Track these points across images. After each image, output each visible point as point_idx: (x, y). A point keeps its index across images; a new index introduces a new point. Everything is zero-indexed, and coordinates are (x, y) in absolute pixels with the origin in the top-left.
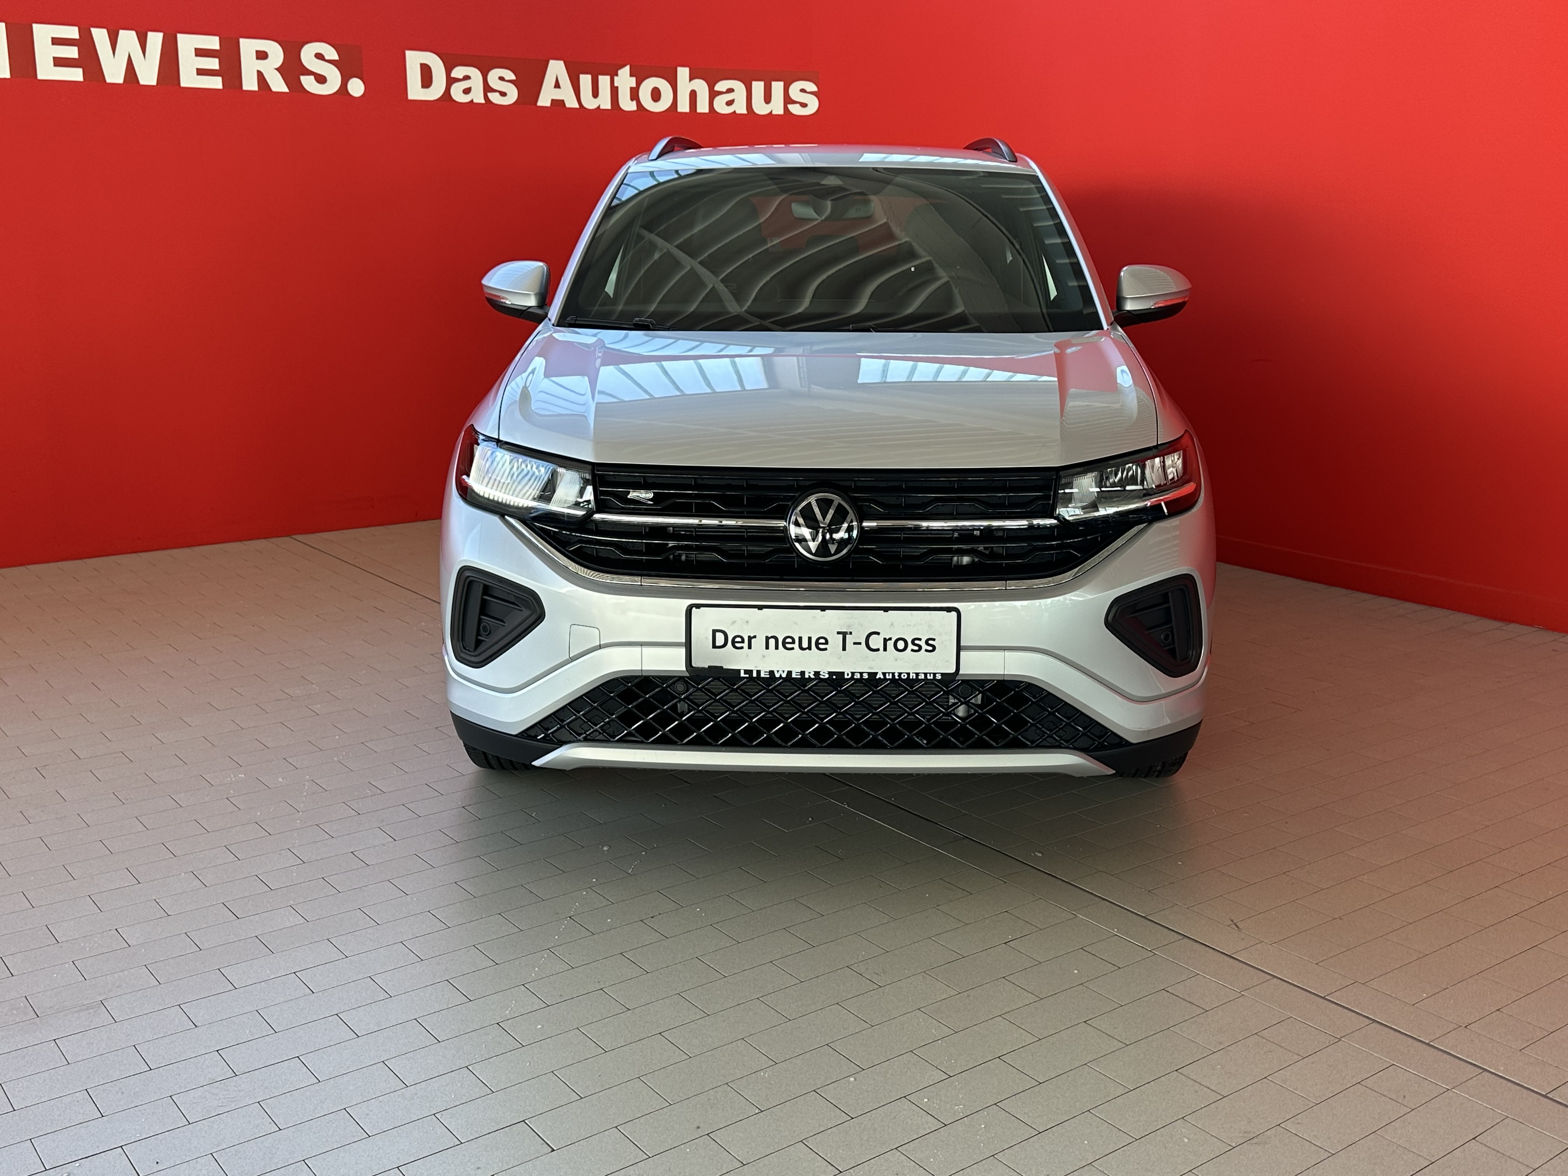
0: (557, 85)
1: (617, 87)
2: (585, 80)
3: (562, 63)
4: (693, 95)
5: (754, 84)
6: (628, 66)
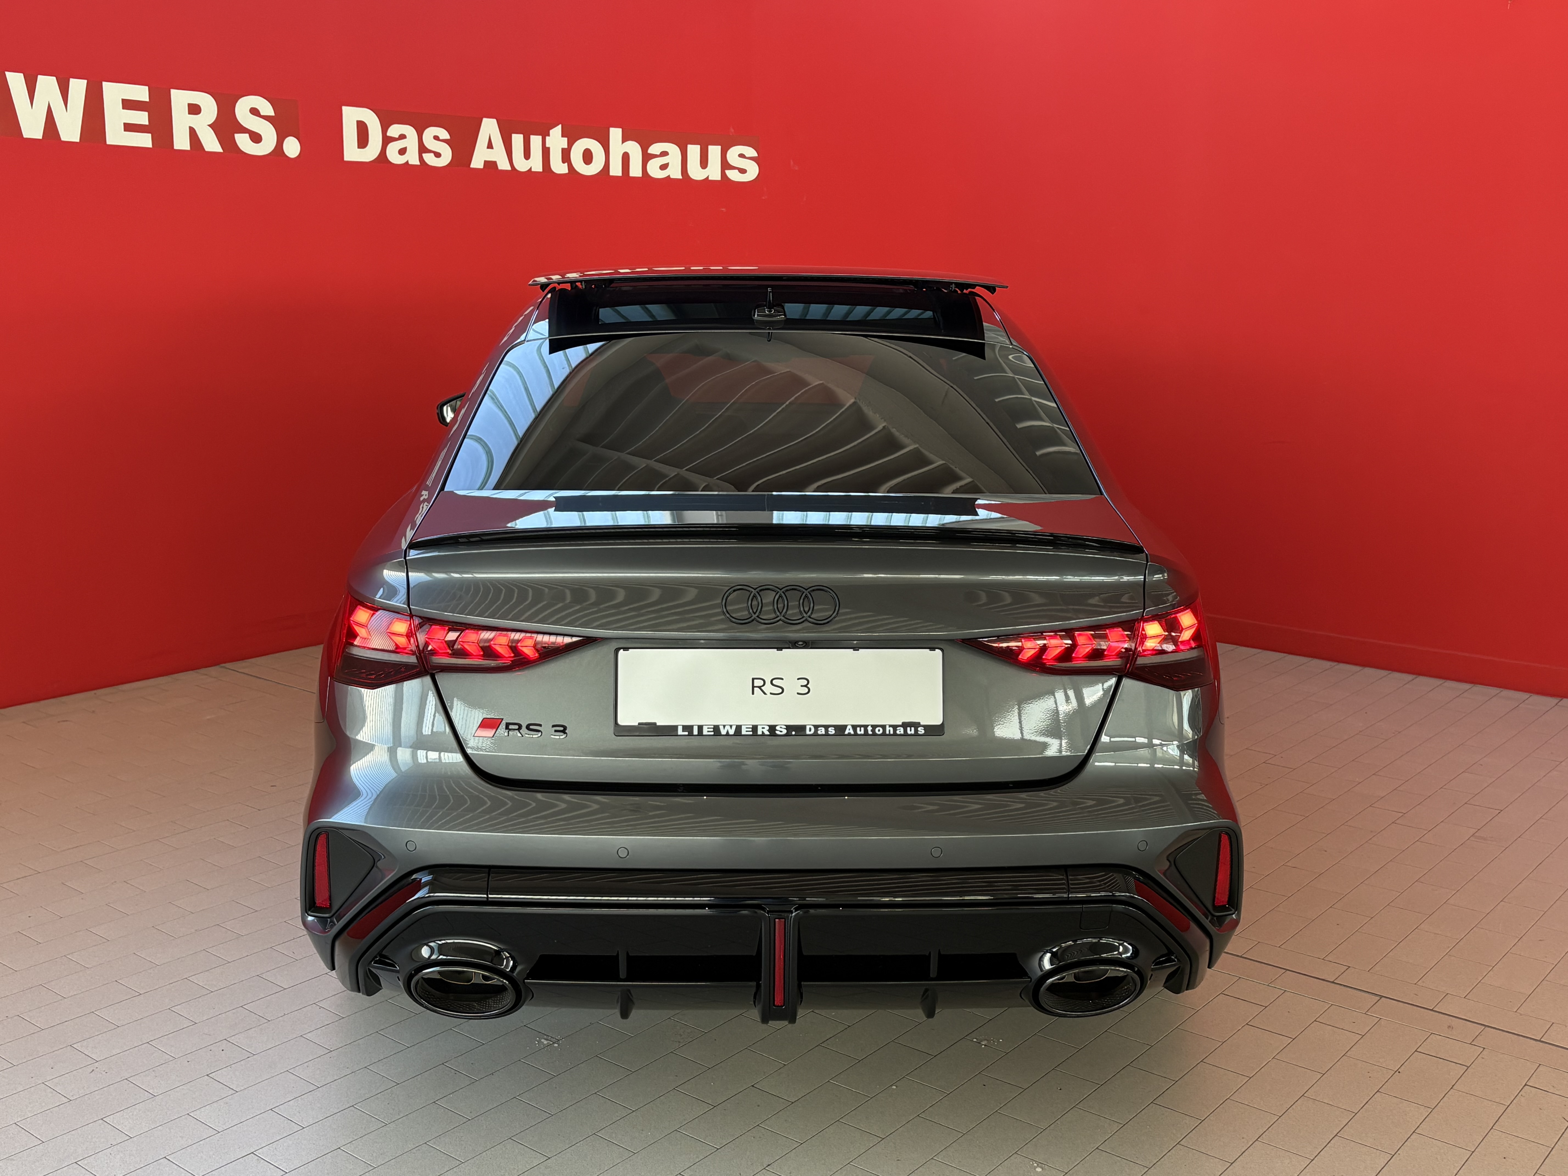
0: (490, 146)
1: (549, 148)
2: (518, 141)
3: (494, 121)
4: (626, 158)
5: (690, 147)
6: (560, 126)
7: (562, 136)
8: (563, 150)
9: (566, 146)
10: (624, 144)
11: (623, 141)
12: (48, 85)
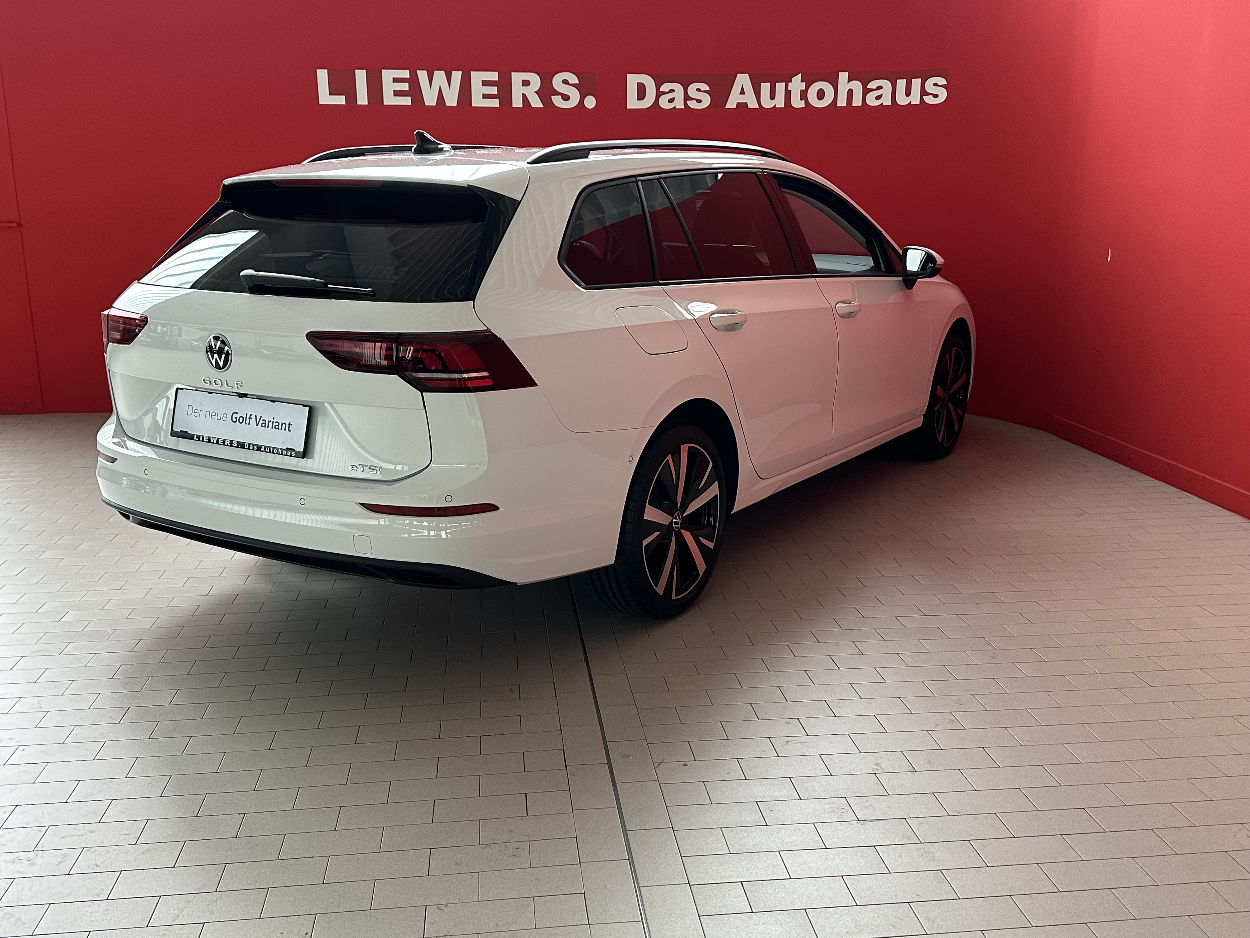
0: (742, 93)
1: (791, 91)
2: (765, 87)
3: (747, 76)
4: (850, 93)
5: (899, 81)
6: (800, 74)
7: (801, 82)
8: (801, 90)
9: (804, 89)
11: (848, 82)
12: (440, 76)
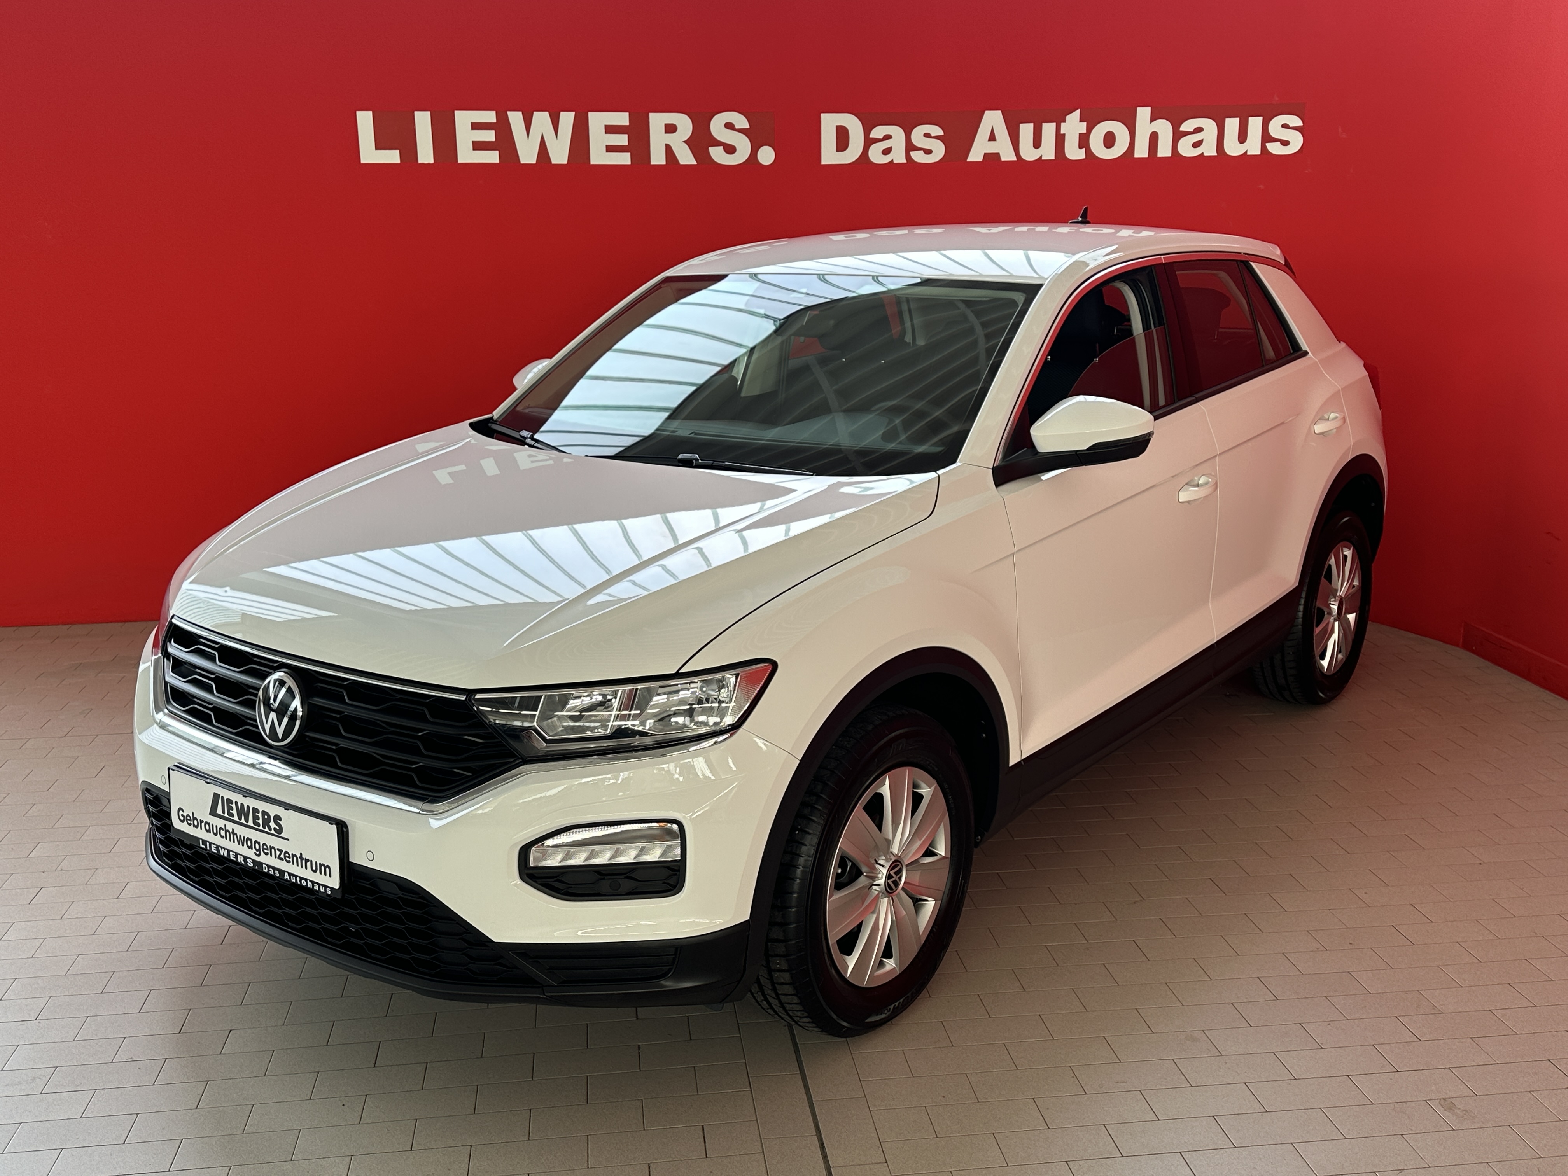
0: (992, 138)
1: (1064, 135)
2: (1026, 130)
3: (999, 113)
4: (1154, 138)
5: (1228, 121)
6: (1080, 109)
7: (1081, 121)
8: (1080, 135)
9: (1085, 131)
10: (1152, 123)
11: (1152, 121)
12: (541, 119)
